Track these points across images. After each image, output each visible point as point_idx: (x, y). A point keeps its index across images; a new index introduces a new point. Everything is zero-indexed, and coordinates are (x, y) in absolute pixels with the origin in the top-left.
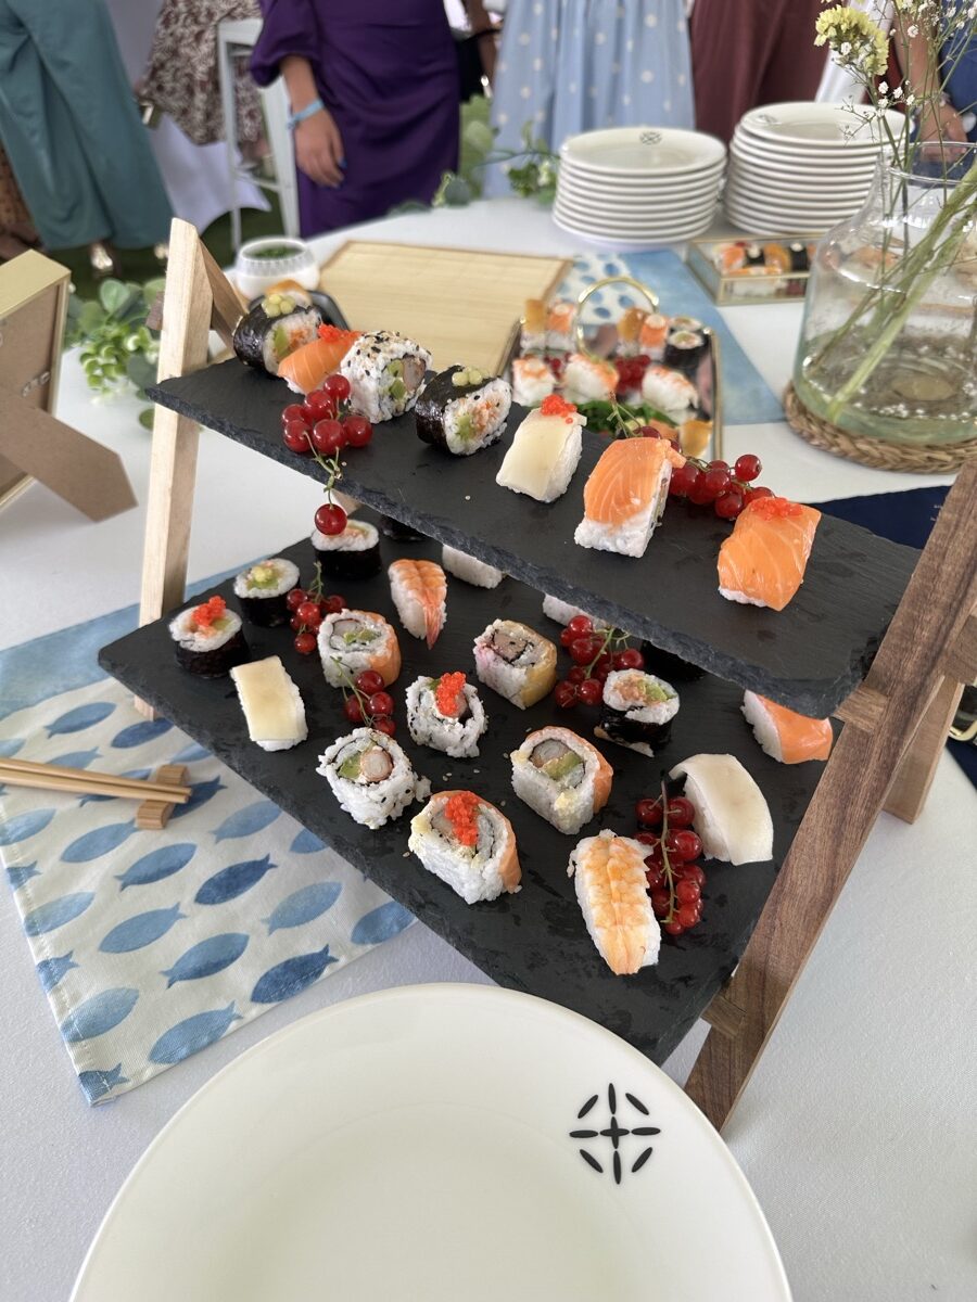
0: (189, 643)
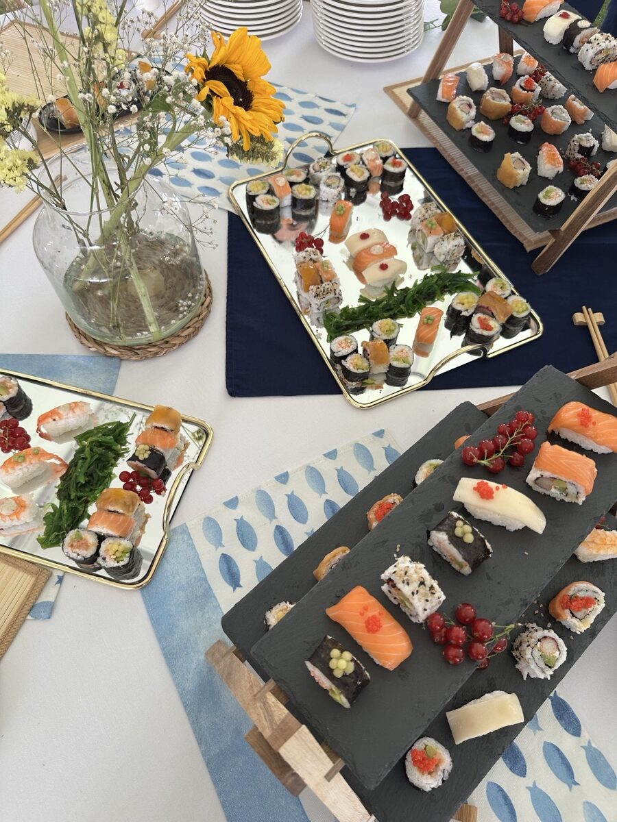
0: (446, 772)
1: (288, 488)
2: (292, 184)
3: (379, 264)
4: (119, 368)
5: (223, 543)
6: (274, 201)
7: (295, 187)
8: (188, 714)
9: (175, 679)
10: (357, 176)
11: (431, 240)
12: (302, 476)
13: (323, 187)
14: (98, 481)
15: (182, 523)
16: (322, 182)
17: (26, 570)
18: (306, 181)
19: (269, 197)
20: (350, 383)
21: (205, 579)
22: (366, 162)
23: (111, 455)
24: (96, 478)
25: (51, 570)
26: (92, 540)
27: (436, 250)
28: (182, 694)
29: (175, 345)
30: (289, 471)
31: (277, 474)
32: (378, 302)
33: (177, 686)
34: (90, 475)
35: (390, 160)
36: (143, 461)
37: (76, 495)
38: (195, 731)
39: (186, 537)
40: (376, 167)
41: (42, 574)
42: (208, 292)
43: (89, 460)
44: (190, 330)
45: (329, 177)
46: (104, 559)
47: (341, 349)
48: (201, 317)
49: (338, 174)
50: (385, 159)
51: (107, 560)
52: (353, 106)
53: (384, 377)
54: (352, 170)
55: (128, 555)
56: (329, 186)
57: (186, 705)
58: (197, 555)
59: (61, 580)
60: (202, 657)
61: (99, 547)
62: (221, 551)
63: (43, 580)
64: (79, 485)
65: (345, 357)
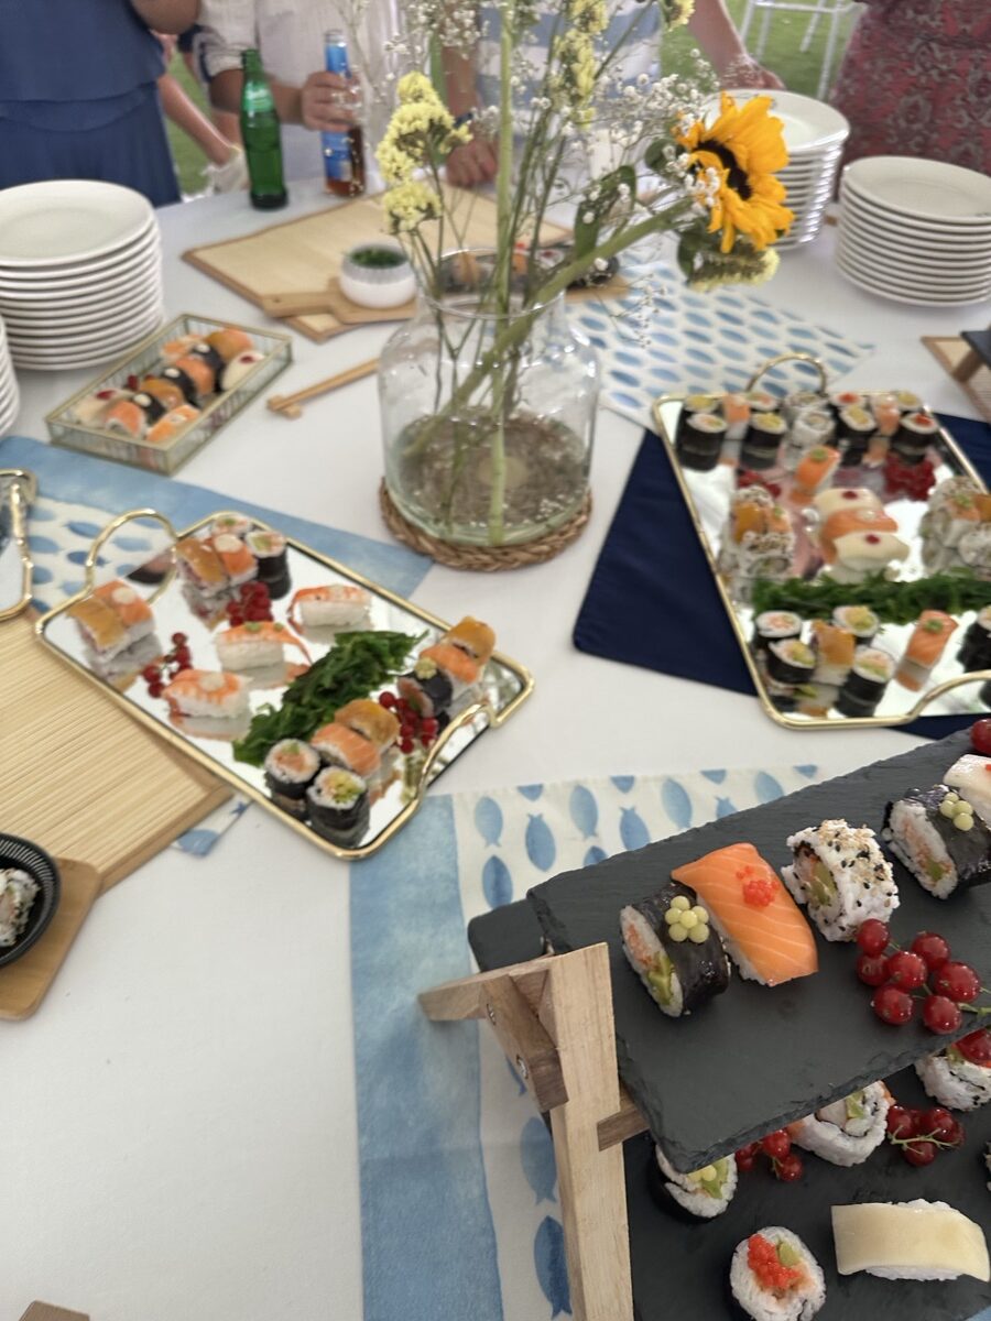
0: (809, 1306)
1: (628, 801)
2: (754, 410)
3: (864, 534)
4: (426, 570)
5: (501, 840)
6: (719, 424)
7: (757, 416)
8: (359, 1077)
9: (356, 1014)
10: (857, 420)
11: (957, 525)
12: (656, 790)
13: (800, 424)
14: (348, 694)
15: (446, 792)
16: (800, 417)
17: (198, 780)
18: (776, 411)
19: (714, 418)
20: (774, 683)
21: (455, 882)
22: (875, 409)
23: (377, 667)
24: (346, 688)
25: (234, 791)
26: (311, 760)
27: (964, 543)
28: (360, 1043)
29: (516, 560)
30: (638, 775)
31: (615, 774)
32: (851, 586)
33: (356, 1026)
34: (339, 682)
35: (913, 416)
36: (423, 681)
37: (310, 702)
38: (360, 1108)
39: (445, 814)
40: (889, 419)
41: (220, 792)
42: (585, 509)
43: (343, 662)
44: (545, 548)
45: (813, 415)
46: (319, 791)
47: (771, 627)
48: (565, 537)
49: (827, 414)
50: (905, 413)
51: (323, 793)
52: (869, 347)
53: (833, 695)
54: (851, 414)
55: (355, 797)
56: (810, 423)
57: (360, 1061)
58: (454, 844)
59: (241, 810)
60: (412, 999)
61: (317, 773)
62: (493, 850)
63: (216, 801)
64: (320, 689)
65: (776, 640)
